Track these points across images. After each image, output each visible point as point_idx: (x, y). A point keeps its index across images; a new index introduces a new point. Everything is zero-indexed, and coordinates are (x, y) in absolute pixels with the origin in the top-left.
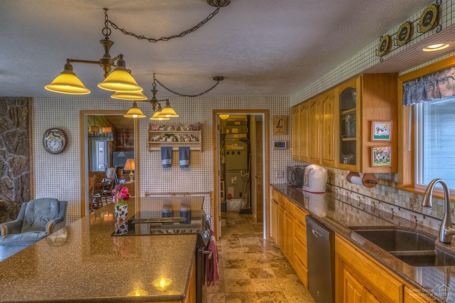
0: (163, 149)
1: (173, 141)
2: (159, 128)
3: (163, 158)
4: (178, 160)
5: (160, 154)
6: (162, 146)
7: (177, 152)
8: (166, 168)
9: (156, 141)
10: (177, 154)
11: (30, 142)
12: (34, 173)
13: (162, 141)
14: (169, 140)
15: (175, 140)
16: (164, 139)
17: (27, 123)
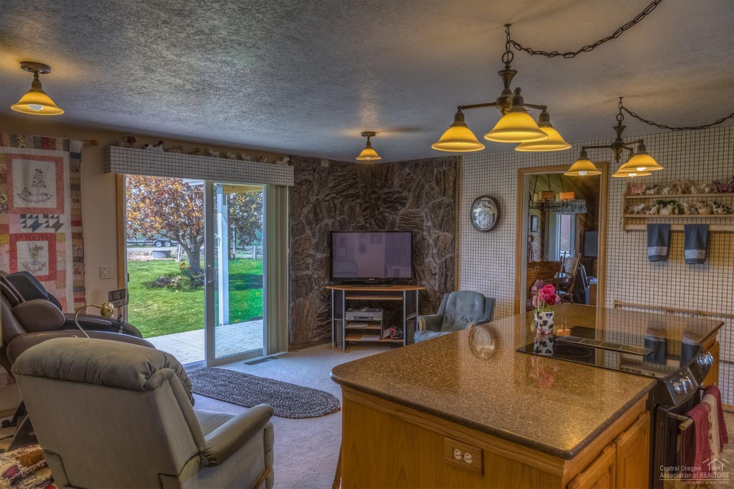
0: (651, 228)
1: (673, 213)
2: (646, 190)
3: (650, 244)
4: (683, 249)
5: (646, 237)
6: (650, 222)
7: (680, 234)
8: (657, 263)
9: (638, 213)
10: (680, 238)
11: (456, 215)
12: (460, 256)
13: (650, 214)
14: (665, 212)
15: (677, 211)
16: (654, 209)
17: (454, 191)
